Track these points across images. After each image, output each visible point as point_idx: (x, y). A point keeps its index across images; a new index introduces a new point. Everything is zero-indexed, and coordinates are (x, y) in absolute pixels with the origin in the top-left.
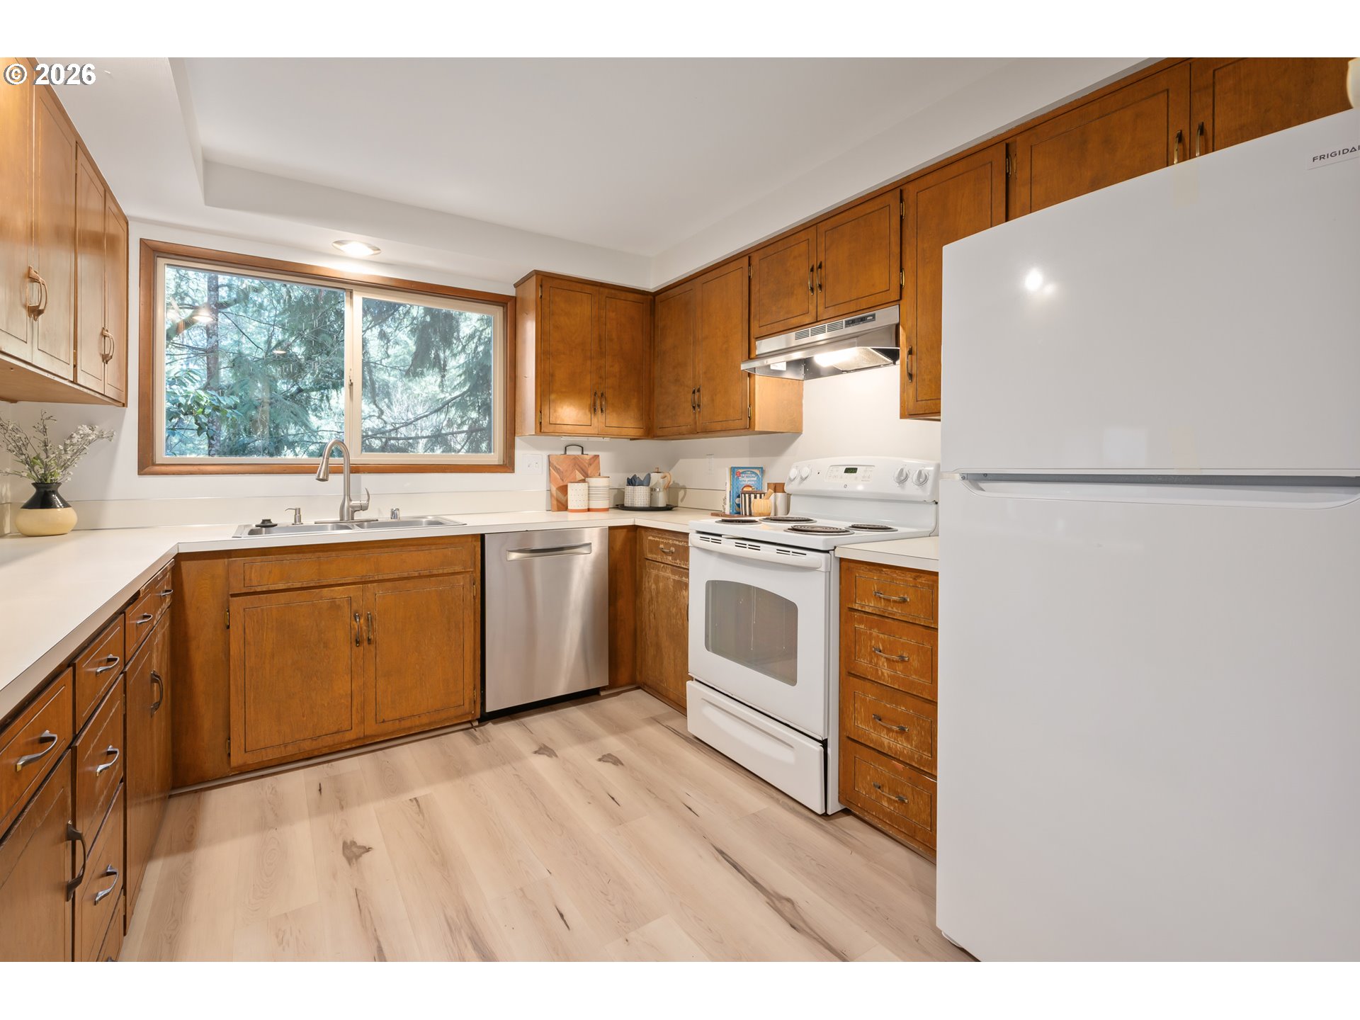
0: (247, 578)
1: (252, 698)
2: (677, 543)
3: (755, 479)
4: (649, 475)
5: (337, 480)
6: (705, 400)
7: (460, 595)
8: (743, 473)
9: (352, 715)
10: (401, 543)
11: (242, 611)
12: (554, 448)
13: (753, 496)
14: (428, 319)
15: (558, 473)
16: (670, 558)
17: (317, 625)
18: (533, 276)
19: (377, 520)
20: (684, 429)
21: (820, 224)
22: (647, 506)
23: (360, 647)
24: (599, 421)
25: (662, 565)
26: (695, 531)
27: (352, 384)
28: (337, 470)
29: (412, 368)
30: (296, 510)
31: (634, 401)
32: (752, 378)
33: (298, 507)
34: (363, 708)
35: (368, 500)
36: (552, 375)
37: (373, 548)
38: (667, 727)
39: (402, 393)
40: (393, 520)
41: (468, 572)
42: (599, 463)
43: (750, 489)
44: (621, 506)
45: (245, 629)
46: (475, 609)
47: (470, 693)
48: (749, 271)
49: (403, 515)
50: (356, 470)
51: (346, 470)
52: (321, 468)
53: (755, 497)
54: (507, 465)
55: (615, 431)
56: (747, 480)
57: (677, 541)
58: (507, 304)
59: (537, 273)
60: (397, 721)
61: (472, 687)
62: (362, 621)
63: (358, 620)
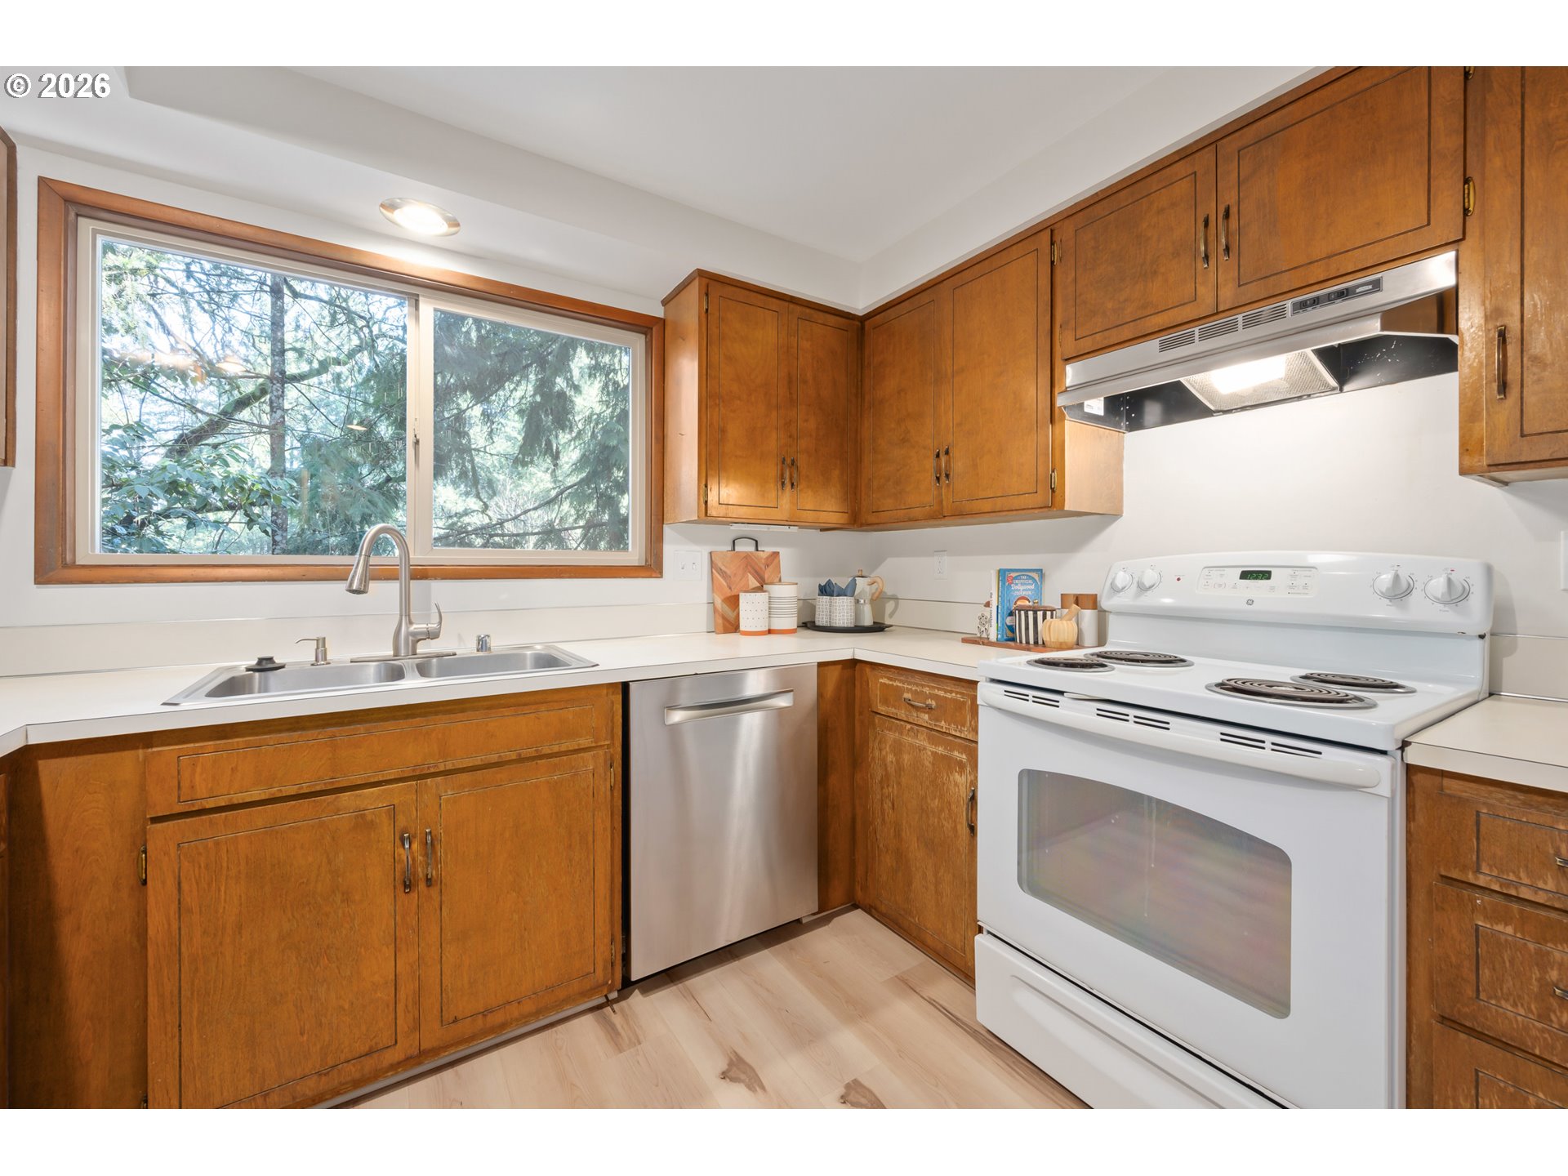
0: (185, 784)
1: (195, 1014)
2: (941, 693)
3: (1033, 587)
4: (854, 580)
5: (386, 593)
6: (959, 465)
7: (588, 787)
8: (1016, 578)
9: (396, 1019)
10: (485, 703)
11: (173, 851)
12: (719, 540)
13: (1040, 614)
14: (538, 398)
15: (723, 577)
16: (926, 717)
17: (329, 862)
18: (695, 279)
19: (455, 654)
20: (917, 512)
21: (1224, 141)
22: (852, 626)
23: (412, 894)
24: (786, 500)
25: (909, 726)
26: (988, 680)
27: (417, 442)
28: (389, 575)
29: (520, 456)
30: (317, 640)
31: (836, 473)
32: (1057, 426)
33: (321, 635)
34: (418, 1003)
35: (440, 623)
36: (723, 431)
37: (436, 713)
38: (932, 1002)
39: (511, 490)
40: (481, 654)
41: (601, 746)
42: (779, 561)
43: (1027, 603)
44: (809, 624)
45: (179, 883)
46: (612, 807)
47: (604, 949)
48: (1052, 253)
49: (497, 644)
50: (422, 574)
51: (404, 574)
52: (355, 572)
53: (1044, 618)
54: (652, 567)
55: (810, 516)
56: (1022, 589)
57: (939, 689)
58: (652, 329)
59: (701, 273)
60: (480, 1016)
61: (607, 940)
62: (415, 846)
63: (407, 846)
